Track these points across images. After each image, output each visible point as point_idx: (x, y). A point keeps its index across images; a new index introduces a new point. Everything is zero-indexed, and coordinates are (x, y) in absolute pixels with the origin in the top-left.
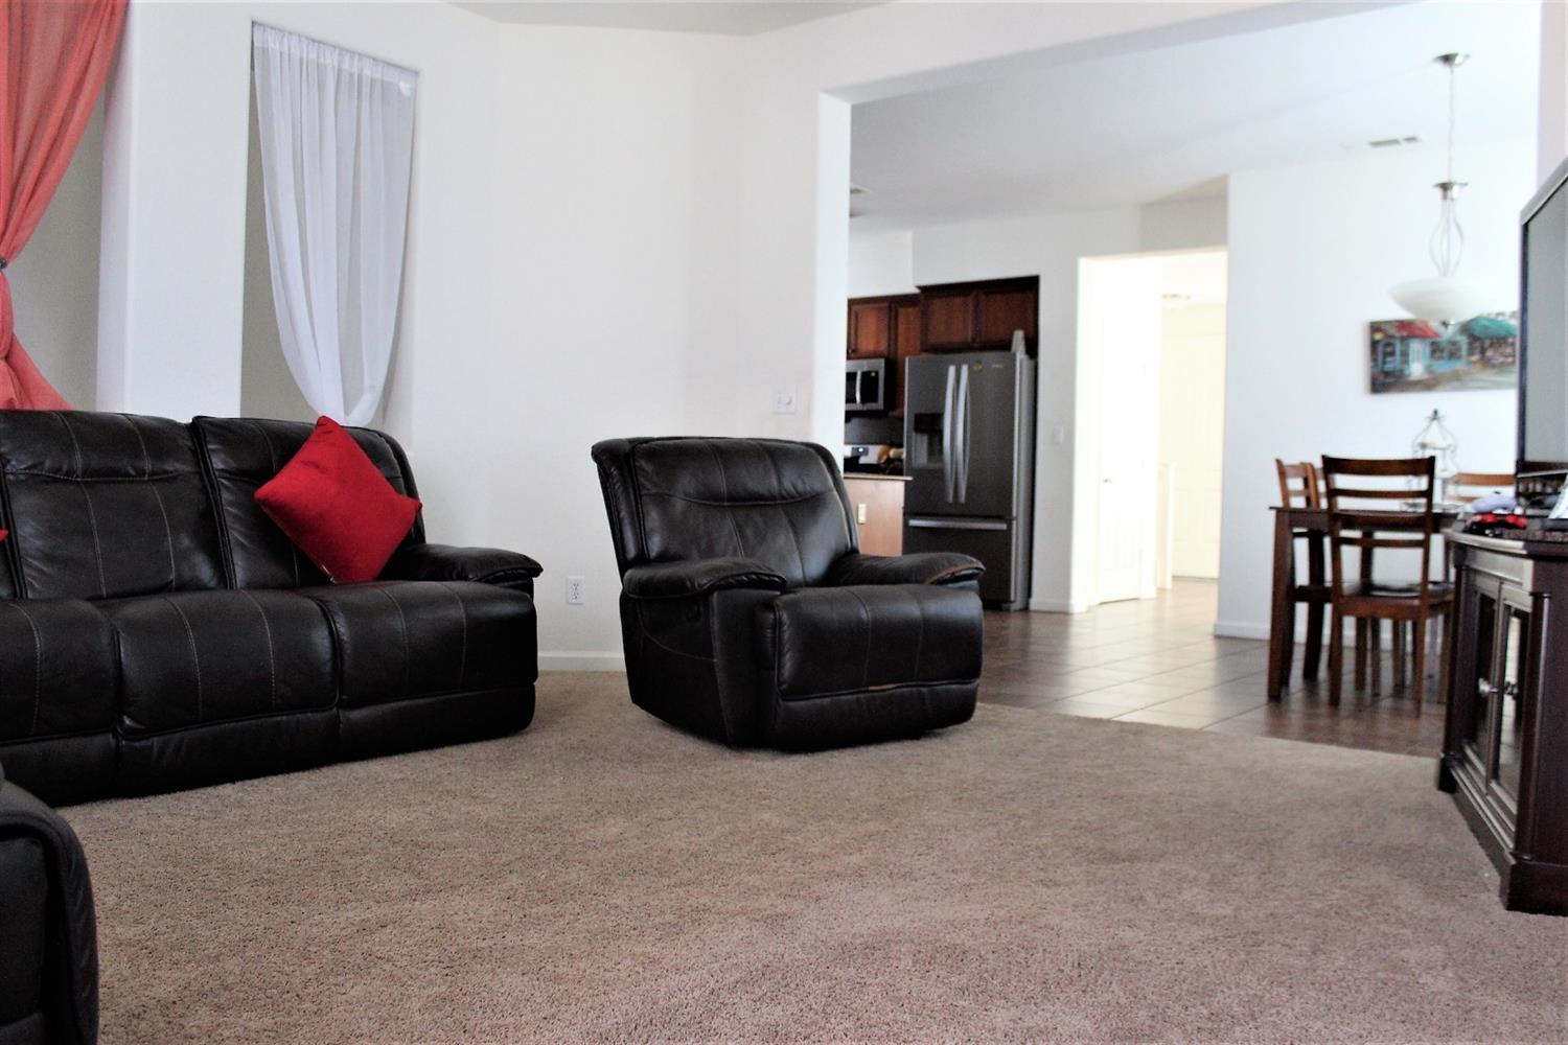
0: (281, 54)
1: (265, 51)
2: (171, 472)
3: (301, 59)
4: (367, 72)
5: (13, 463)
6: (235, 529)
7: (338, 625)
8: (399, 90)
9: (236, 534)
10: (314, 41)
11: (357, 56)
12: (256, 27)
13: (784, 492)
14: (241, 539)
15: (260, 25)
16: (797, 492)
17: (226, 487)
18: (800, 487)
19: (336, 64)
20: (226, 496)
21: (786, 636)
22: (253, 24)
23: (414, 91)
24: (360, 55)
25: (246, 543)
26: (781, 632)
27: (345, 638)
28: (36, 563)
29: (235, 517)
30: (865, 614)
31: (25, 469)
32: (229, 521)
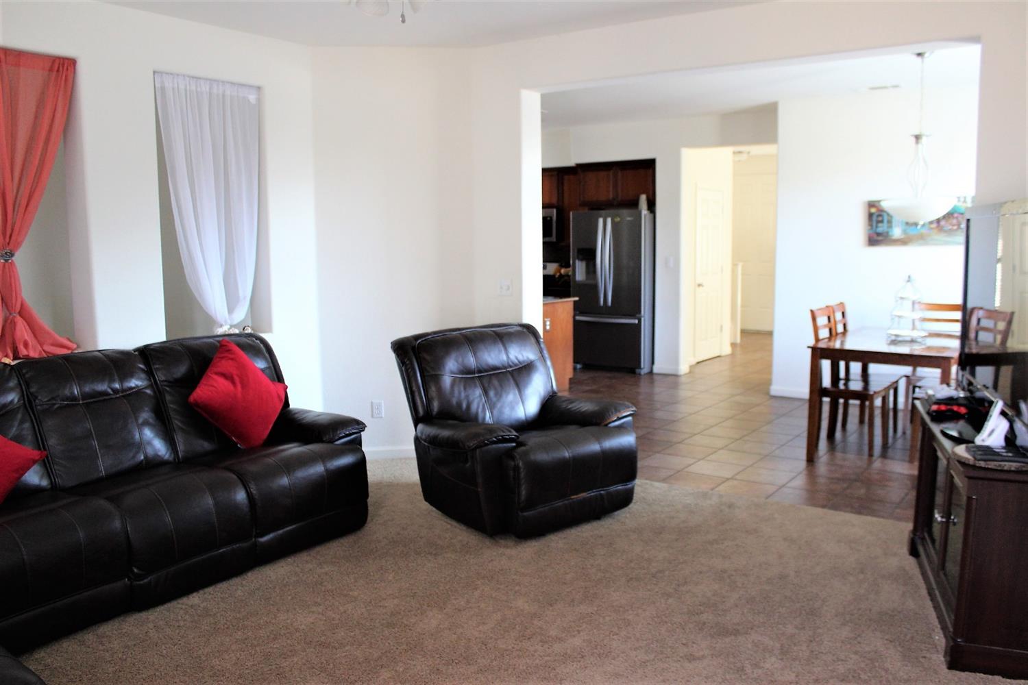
0: (173, 89)
1: (163, 89)
2: (134, 388)
3: (186, 90)
4: (228, 93)
5: (39, 398)
6: (177, 419)
7: (252, 490)
8: (249, 101)
9: (177, 422)
10: (193, 77)
11: (221, 83)
12: (156, 74)
13: (511, 363)
14: (179, 424)
15: (158, 72)
16: (519, 362)
17: (167, 391)
18: (521, 358)
19: (208, 90)
20: (168, 398)
21: (522, 475)
22: (154, 72)
23: (259, 100)
24: (223, 82)
25: (184, 427)
26: (519, 473)
27: (256, 497)
28: (63, 462)
29: (174, 410)
30: (567, 454)
31: (48, 401)
32: (172, 414)
